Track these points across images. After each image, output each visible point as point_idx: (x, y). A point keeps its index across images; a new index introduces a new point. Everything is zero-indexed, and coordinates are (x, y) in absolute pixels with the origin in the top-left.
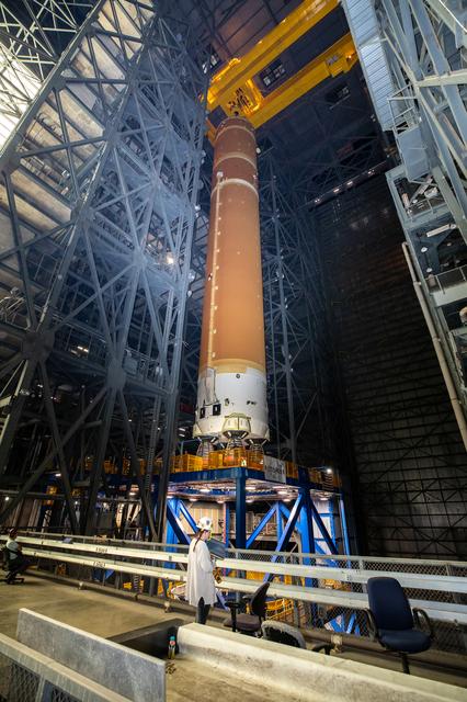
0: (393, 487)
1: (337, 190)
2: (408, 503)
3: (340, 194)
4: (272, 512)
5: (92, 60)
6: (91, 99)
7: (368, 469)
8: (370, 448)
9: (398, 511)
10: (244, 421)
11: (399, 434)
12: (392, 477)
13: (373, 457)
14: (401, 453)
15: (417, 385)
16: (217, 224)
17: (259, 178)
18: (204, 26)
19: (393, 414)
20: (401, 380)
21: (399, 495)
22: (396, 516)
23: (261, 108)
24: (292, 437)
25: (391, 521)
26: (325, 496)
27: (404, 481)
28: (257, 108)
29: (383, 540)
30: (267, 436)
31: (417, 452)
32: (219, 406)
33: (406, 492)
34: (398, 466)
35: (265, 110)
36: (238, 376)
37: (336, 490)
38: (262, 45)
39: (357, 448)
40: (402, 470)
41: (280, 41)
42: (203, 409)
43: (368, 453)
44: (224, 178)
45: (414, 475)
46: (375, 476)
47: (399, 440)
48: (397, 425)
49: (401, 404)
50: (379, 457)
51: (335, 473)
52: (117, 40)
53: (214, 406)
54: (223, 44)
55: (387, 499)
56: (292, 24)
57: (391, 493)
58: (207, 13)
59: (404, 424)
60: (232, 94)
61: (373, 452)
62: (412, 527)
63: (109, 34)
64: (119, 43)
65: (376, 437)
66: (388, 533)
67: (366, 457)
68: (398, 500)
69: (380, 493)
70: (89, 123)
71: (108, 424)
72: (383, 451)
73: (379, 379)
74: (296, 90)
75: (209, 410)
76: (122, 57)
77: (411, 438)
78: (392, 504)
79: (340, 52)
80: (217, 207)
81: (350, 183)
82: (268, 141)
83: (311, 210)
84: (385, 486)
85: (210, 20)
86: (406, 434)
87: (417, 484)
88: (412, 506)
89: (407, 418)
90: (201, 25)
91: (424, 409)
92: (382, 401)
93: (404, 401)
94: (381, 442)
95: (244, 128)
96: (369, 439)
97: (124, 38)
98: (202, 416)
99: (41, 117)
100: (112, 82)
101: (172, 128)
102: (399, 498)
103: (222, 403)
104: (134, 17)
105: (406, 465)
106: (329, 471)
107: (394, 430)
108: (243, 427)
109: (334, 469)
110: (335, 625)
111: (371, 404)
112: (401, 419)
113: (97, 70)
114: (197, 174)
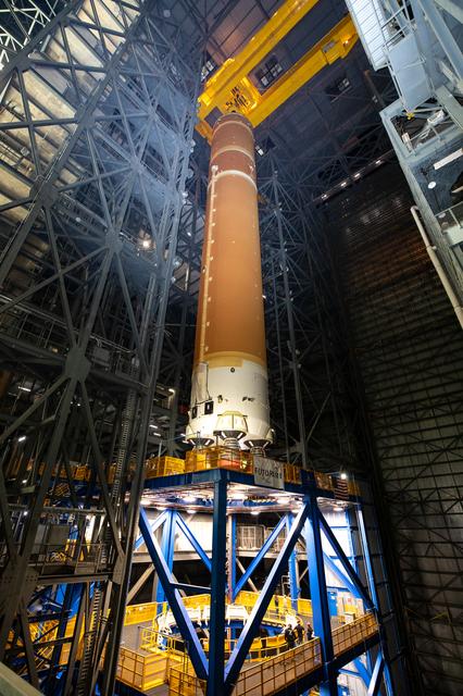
0: (424, 496)
1: (343, 184)
2: (443, 514)
3: (348, 187)
4: (281, 526)
5: (66, 47)
6: (62, 84)
7: (394, 475)
8: (396, 452)
9: (431, 523)
10: (240, 419)
11: (427, 436)
12: (422, 484)
13: (399, 462)
14: (432, 456)
15: (445, 381)
16: (211, 216)
17: (257, 169)
18: (198, 32)
19: (420, 414)
20: (425, 376)
21: (431, 504)
22: (430, 529)
23: (258, 105)
24: (302, 439)
25: (424, 535)
26: (339, 506)
27: (437, 489)
28: (255, 105)
29: (416, 556)
30: (269, 437)
31: (449, 454)
32: (211, 404)
33: (440, 501)
34: (428, 472)
35: (263, 107)
36: (233, 370)
37: (351, 498)
38: (255, 42)
39: (381, 453)
40: (434, 476)
41: (272, 35)
42: (195, 408)
43: (394, 457)
44: (219, 170)
45: (449, 481)
46: (403, 485)
47: (427, 442)
48: (425, 425)
49: (428, 403)
50: (406, 461)
51: (350, 479)
52: (96, 32)
53: (206, 404)
54: (218, 49)
55: (418, 509)
56: (284, 17)
57: (423, 503)
58: (199, 19)
59: (432, 423)
60: (228, 94)
61: (399, 457)
62: (450, 542)
63: (87, 26)
64: (98, 36)
65: (402, 440)
66: (422, 549)
67: (391, 462)
68: (431, 511)
69: (410, 502)
70: (60, 107)
71: (63, 420)
72: (410, 455)
73: (401, 376)
74: (293, 83)
75: (201, 409)
76: (101, 47)
77: (442, 439)
78: (424, 515)
79: (335, 38)
80: (212, 199)
81: (357, 175)
82: (269, 141)
83: (318, 207)
84: (415, 494)
85: (203, 26)
86: (435, 434)
87: (453, 492)
88: (448, 517)
89: (435, 417)
90: (195, 31)
91: (454, 407)
92: (407, 399)
93: (430, 398)
94: (407, 445)
95: (240, 123)
96: (393, 442)
97: (103, 31)
98: (194, 416)
99: (11, 105)
100: (88, 69)
101: (157, 117)
102: (432, 508)
103: (215, 400)
104: (116, 14)
105: (438, 470)
106: (344, 476)
107: (421, 431)
108: (239, 426)
109: (350, 474)
110: (359, 665)
111: (394, 403)
112: (427, 419)
113: (70, 57)
114: (185, 163)
